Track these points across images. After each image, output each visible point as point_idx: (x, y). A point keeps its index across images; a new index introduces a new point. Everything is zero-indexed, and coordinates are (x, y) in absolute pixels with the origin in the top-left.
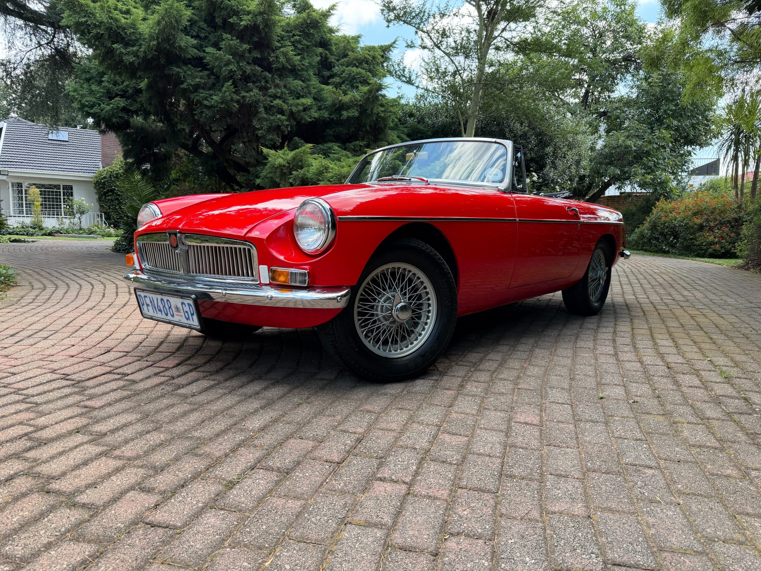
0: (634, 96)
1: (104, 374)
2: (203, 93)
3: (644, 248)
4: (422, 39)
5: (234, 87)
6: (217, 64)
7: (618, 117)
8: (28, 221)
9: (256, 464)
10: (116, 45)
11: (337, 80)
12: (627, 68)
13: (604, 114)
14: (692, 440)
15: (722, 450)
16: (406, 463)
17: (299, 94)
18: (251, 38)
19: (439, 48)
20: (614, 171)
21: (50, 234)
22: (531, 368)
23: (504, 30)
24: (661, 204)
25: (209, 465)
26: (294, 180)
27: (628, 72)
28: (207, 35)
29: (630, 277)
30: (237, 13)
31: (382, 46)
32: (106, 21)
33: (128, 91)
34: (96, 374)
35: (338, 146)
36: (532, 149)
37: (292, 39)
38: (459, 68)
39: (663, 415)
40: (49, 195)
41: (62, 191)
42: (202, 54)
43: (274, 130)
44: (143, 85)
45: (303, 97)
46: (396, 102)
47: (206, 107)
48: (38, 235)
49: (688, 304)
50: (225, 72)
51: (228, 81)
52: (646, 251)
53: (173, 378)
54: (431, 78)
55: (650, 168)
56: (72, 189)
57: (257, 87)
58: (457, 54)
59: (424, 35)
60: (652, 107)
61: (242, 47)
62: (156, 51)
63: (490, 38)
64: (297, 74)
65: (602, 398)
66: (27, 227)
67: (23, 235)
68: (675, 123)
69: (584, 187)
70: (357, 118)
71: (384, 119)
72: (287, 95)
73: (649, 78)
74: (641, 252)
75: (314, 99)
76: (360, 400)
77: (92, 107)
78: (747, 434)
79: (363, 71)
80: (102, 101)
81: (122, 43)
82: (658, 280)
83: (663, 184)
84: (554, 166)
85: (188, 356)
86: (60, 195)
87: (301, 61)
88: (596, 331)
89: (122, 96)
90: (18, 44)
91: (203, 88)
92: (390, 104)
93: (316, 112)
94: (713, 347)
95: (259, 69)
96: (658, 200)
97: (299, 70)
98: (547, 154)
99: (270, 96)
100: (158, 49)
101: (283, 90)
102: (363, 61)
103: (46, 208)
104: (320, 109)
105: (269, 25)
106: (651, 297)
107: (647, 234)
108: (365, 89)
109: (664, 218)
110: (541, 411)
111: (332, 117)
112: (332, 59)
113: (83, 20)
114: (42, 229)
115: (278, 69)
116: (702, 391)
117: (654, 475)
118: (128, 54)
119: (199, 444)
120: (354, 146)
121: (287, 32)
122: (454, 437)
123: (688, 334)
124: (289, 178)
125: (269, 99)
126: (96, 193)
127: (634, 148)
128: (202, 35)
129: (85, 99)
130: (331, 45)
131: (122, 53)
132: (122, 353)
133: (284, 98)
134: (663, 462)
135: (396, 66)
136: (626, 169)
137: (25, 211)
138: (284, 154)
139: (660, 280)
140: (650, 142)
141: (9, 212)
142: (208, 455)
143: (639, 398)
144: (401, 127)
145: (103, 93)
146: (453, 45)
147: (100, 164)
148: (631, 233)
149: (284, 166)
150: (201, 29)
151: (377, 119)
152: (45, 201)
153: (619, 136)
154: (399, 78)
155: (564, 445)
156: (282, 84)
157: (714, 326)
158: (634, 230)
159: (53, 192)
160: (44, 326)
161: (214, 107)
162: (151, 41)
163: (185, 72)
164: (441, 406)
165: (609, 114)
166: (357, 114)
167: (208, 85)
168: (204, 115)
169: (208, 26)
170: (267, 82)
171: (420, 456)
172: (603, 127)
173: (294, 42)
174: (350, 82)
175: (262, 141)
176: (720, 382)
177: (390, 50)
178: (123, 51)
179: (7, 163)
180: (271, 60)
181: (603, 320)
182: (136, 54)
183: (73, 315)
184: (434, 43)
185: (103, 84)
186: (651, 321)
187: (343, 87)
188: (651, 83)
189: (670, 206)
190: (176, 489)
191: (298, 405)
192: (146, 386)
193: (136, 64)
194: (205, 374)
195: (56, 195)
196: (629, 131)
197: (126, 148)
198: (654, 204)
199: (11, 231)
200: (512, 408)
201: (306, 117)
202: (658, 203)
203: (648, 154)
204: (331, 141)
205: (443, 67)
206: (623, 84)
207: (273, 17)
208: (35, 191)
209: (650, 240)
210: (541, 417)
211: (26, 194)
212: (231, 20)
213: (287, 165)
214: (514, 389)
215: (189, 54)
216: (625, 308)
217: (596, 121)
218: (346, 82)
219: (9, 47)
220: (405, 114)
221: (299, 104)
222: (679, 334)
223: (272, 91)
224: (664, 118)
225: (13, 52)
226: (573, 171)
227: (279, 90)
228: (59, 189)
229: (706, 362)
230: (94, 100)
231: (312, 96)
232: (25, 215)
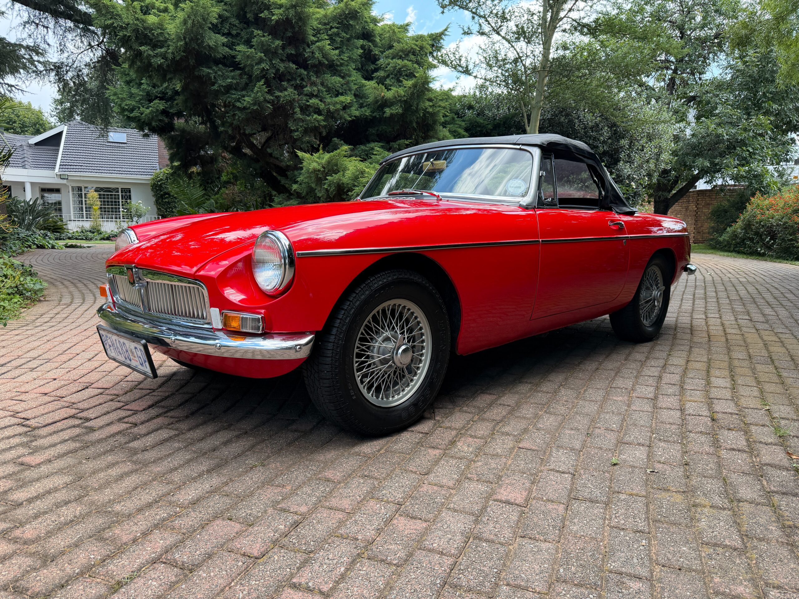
0: (729, 77)
1: (67, 418)
2: (235, 95)
3: (736, 249)
4: (480, 25)
5: (266, 87)
6: (249, 62)
7: (708, 103)
8: (87, 225)
9: (162, 555)
10: (143, 47)
11: (381, 74)
12: (720, 45)
13: (693, 98)
14: (707, 536)
15: (742, 551)
16: (335, 562)
17: (338, 91)
18: (284, 33)
19: (498, 33)
20: (703, 163)
21: (108, 239)
22: (546, 416)
23: (570, 10)
24: (757, 200)
25: (108, 556)
26: (329, 185)
27: (722, 51)
28: (239, 31)
29: (708, 289)
30: (268, 7)
31: (432, 34)
32: (132, 22)
33: (167, 93)
34: (57, 418)
35: (382, 147)
36: (604, 142)
37: (330, 32)
38: (521, 55)
39: (684, 492)
40: (108, 198)
41: (120, 194)
42: (233, 53)
43: (311, 132)
44: (178, 87)
45: (342, 94)
46: (446, 95)
47: (239, 108)
48: (96, 240)
49: (766, 326)
50: (256, 70)
51: (259, 81)
52: (739, 252)
53: (135, 425)
54: (491, 66)
55: (745, 159)
56: (130, 192)
57: (292, 85)
58: (518, 39)
59: (482, 21)
60: (748, 89)
61: (274, 44)
62: (184, 52)
63: (555, 19)
64: (336, 70)
65: (615, 465)
66: (87, 231)
67: (82, 239)
68: (775, 106)
69: (669, 181)
70: (402, 115)
71: (433, 115)
72: (325, 93)
73: (744, 57)
74: (733, 254)
75: (355, 95)
76: (325, 463)
77: (132, 110)
78: (784, 526)
79: (409, 63)
80: (141, 104)
81: (149, 45)
82: (740, 292)
83: (759, 177)
84: (630, 161)
85: (167, 394)
86: (119, 199)
87: (340, 55)
88: (643, 364)
89: (161, 99)
90: (70, 46)
91: (236, 89)
92: (440, 98)
93: (357, 110)
94: (779, 389)
95: (294, 66)
96: (753, 195)
97: (337, 65)
98: (621, 147)
99: (306, 95)
100: (187, 49)
101: (320, 87)
102: (409, 52)
103: (105, 211)
104: (361, 106)
105: (302, 19)
106: (724, 317)
107: (740, 233)
108: (409, 83)
109: (759, 216)
110: (533, 483)
111: (374, 115)
112: (376, 51)
113: (109, 22)
114: (101, 233)
115: (314, 66)
116: (745, 455)
117: (639, 592)
118: (156, 56)
119: (113, 522)
120: (399, 145)
121: (325, 24)
122: (412, 522)
123: (753, 370)
124: (325, 184)
125: (304, 98)
126: (154, 196)
127: (726, 137)
128: (234, 32)
129: (124, 103)
130: (374, 36)
131: (150, 55)
132: (99, 391)
133: (321, 97)
134: (658, 569)
135: (452, 56)
136: (717, 161)
137: (85, 215)
138: (319, 158)
139: (743, 293)
140: (745, 130)
141: (70, 216)
142: (114, 540)
143: (661, 466)
144: (459, 121)
145: (142, 95)
146: (515, 29)
147: (157, 166)
148: (723, 233)
149: (319, 170)
150: (232, 25)
151: (424, 115)
152: (104, 205)
153: (709, 123)
154: (455, 68)
155: (542, 538)
156: (318, 81)
157: (789, 359)
158: (726, 229)
159: (111, 195)
160: (40, 353)
161: (247, 109)
162: (178, 41)
163: (216, 73)
164: (415, 473)
165: (698, 99)
166: (400, 111)
167: (240, 86)
168: (237, 117)
169: (241, 22)
170: (302, 79)
171: (356, 552)
172: (692, 114)
173: (331, 35)
174: (396, 76)
175: (298, 143)
176: (771, 444)
177: (442, 38)
178: (151, 53)
179: (67, 167)
180: (306, 56)
181: (657, 348)
182: (164, 56)
183: (75, 340)
184: (493, 29)
185: (142, 87)
186: (713, 349)
187: (388, 82)
188: (747, 62)
189: (767, 202)
190: (53, 590)
191: (251, 468)
192: (101, 436)
193: (165, 66)
194: (172, 420)
195: (115, 198)
196: (720, 117)
197: (172, 151)
198: (748, 200)
199: (70, 235)
200: (500, 477)
201: (346, 115)
202: (752, 199)
203: (743, 143)
204: (374, 141)
205: (503, 53)
206: (716, 64)
207: (307, 10)
208: (93, 195)
209: (744, 240)
210: (530, 491)
211: (85, 198)
212: (262, 15)
213: (322, 169)
214: (513, 448)
215: (218, 53)
216: (689, 331)
217: (683, 107)
218: (391, 76)
219: (61, 50)
220: (463, 106)
221: (337, 103)
222: (742, 369)
223: (308, 89)
224: (763, 102)
225: (66, 55)
226: (652, 166)
227: (315, 88)
228: (118, 192)
229: (763, 412)
230: (134, 103)
231: (353, 92)
232: (85, 219)
